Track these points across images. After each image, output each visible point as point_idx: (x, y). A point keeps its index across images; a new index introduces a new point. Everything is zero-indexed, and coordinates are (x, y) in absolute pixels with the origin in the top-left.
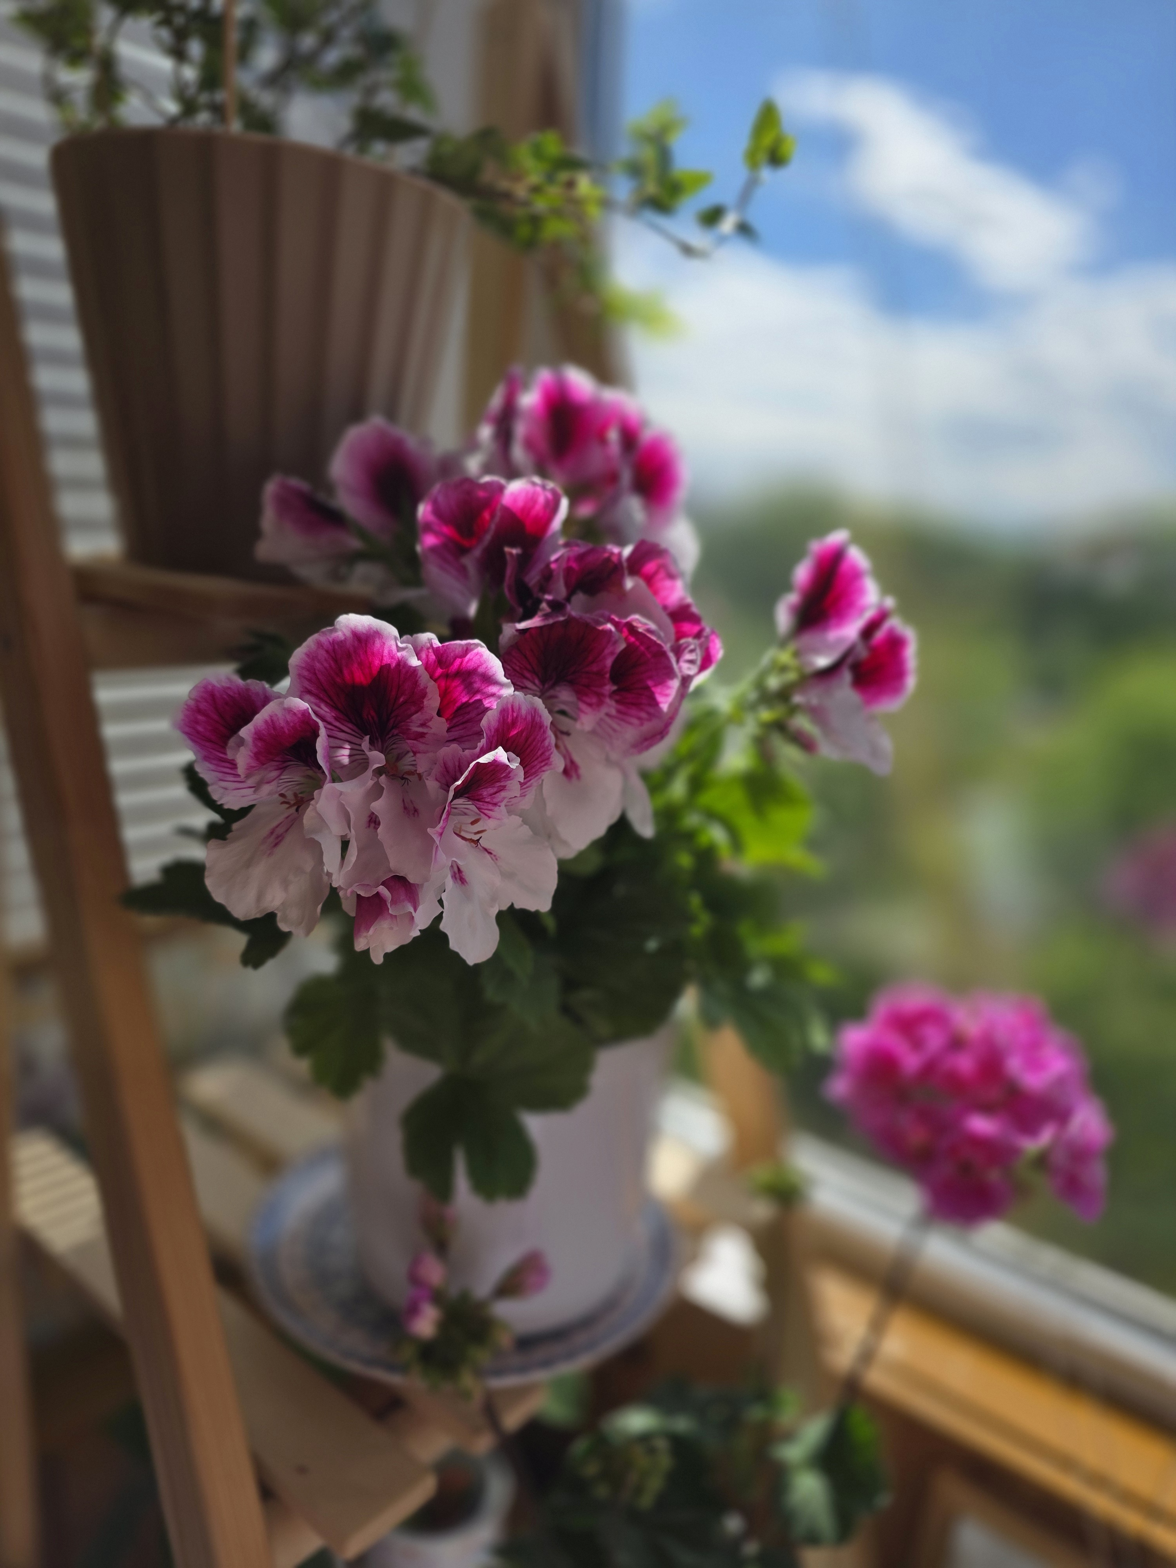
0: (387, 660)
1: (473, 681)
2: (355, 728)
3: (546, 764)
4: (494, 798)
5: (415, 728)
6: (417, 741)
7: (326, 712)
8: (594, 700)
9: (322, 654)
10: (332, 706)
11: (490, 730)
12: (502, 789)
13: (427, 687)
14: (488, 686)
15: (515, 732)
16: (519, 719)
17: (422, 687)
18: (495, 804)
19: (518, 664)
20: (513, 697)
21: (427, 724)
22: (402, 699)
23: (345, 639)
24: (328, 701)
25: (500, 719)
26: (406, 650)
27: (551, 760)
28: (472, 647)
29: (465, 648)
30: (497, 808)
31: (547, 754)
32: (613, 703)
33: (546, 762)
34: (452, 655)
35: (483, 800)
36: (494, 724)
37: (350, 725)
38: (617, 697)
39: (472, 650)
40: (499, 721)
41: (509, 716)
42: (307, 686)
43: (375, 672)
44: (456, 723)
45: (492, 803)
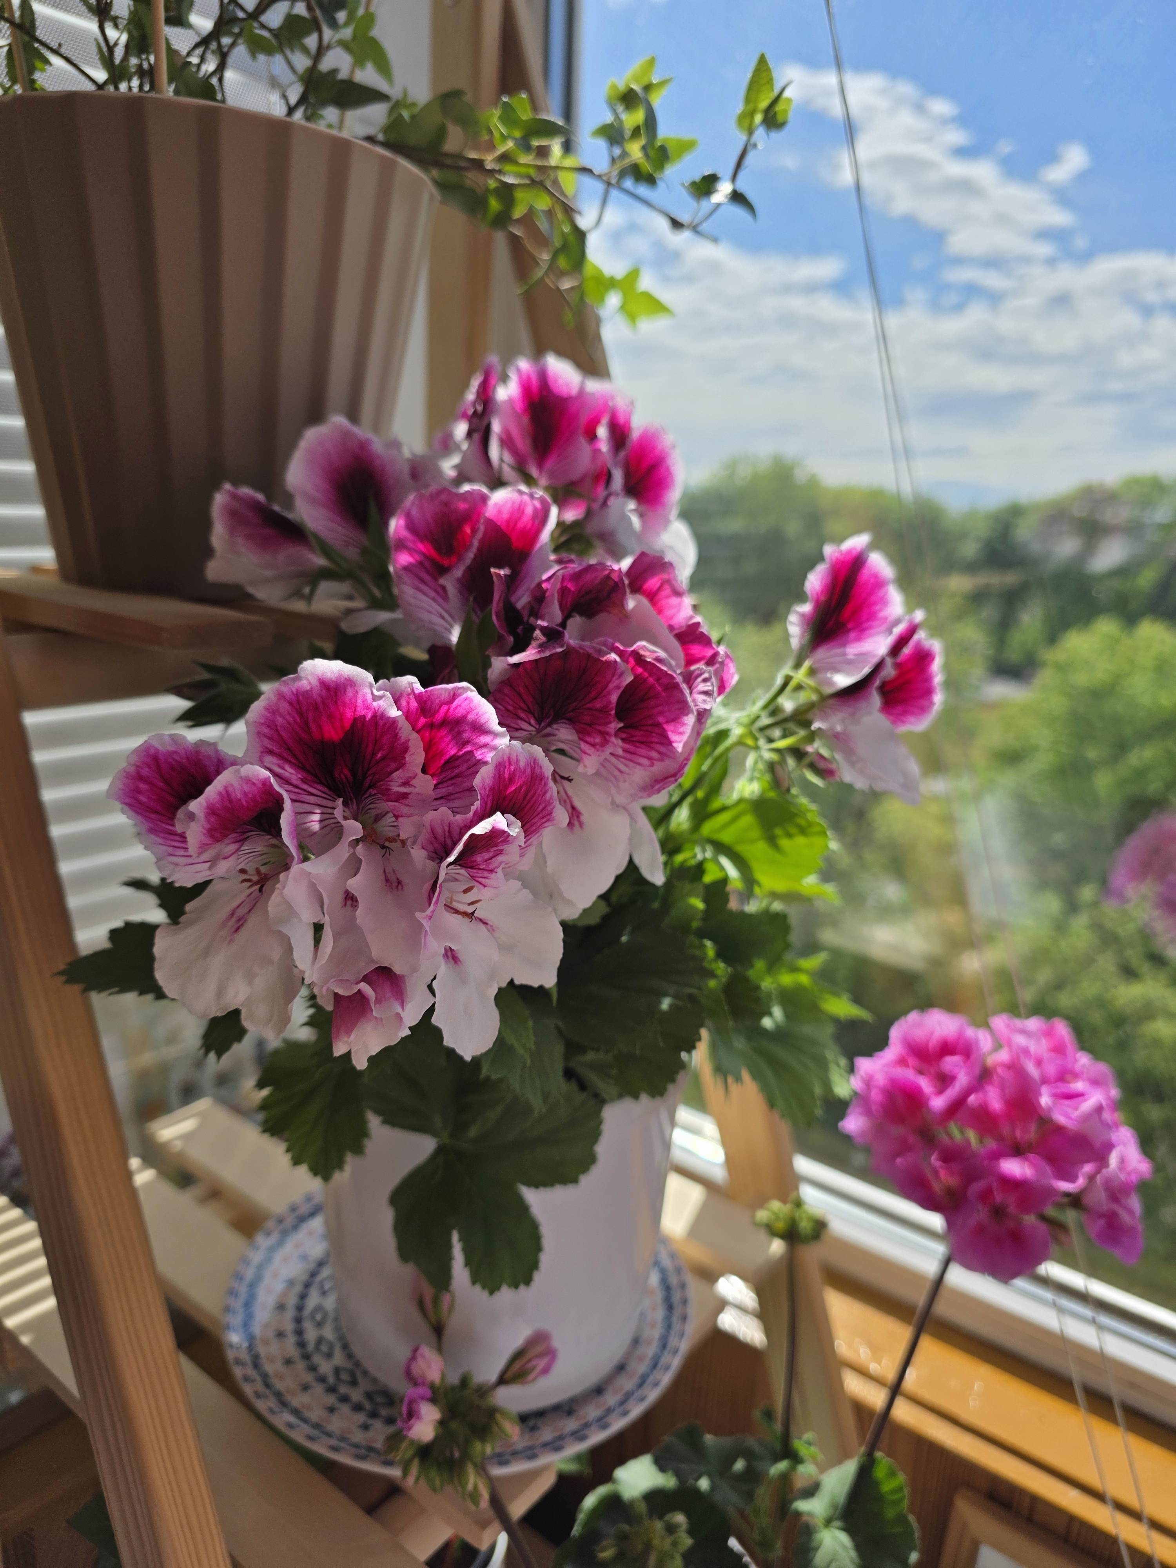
0: (361, 711)
1: (461, 730)
2: (325, 790)
3: (548, 820)
4: (490, 863)
5: (396, 788)
6: (399, 803)
7: (291, 773)
8: (598, 740)
9: (285, 707)
10: (299, 766)
11: (485, 789)
12: (499, 852)
13: (409, 740)
14: (480, 736)
15: (513, 789)
16: (517, 772)
17: (403, 741)
18: (492, 871)
19: (511, 702)
20: (509, 748)
21: (410, 783)
22: (379, 755)
23: (312, 688)
24: (294, 761)
25: (495, 775)
26: (383, 699)
27: (554, 814)
28: (460, 691)
29: (452, 693)
30: (493, 875)
31: (549, 808)
32: (620, 742)
33: (548, 817)
34: (437, 701)
35: (477, 867)
36: (489, 782)
37: (320, 787)
38: (624, 735)
39: (460, 695)
40: (494, 778)
41: (506, 770)
42: (268, 746)
43: (347, 725)
44: (445, 777)
45: (488, 869)
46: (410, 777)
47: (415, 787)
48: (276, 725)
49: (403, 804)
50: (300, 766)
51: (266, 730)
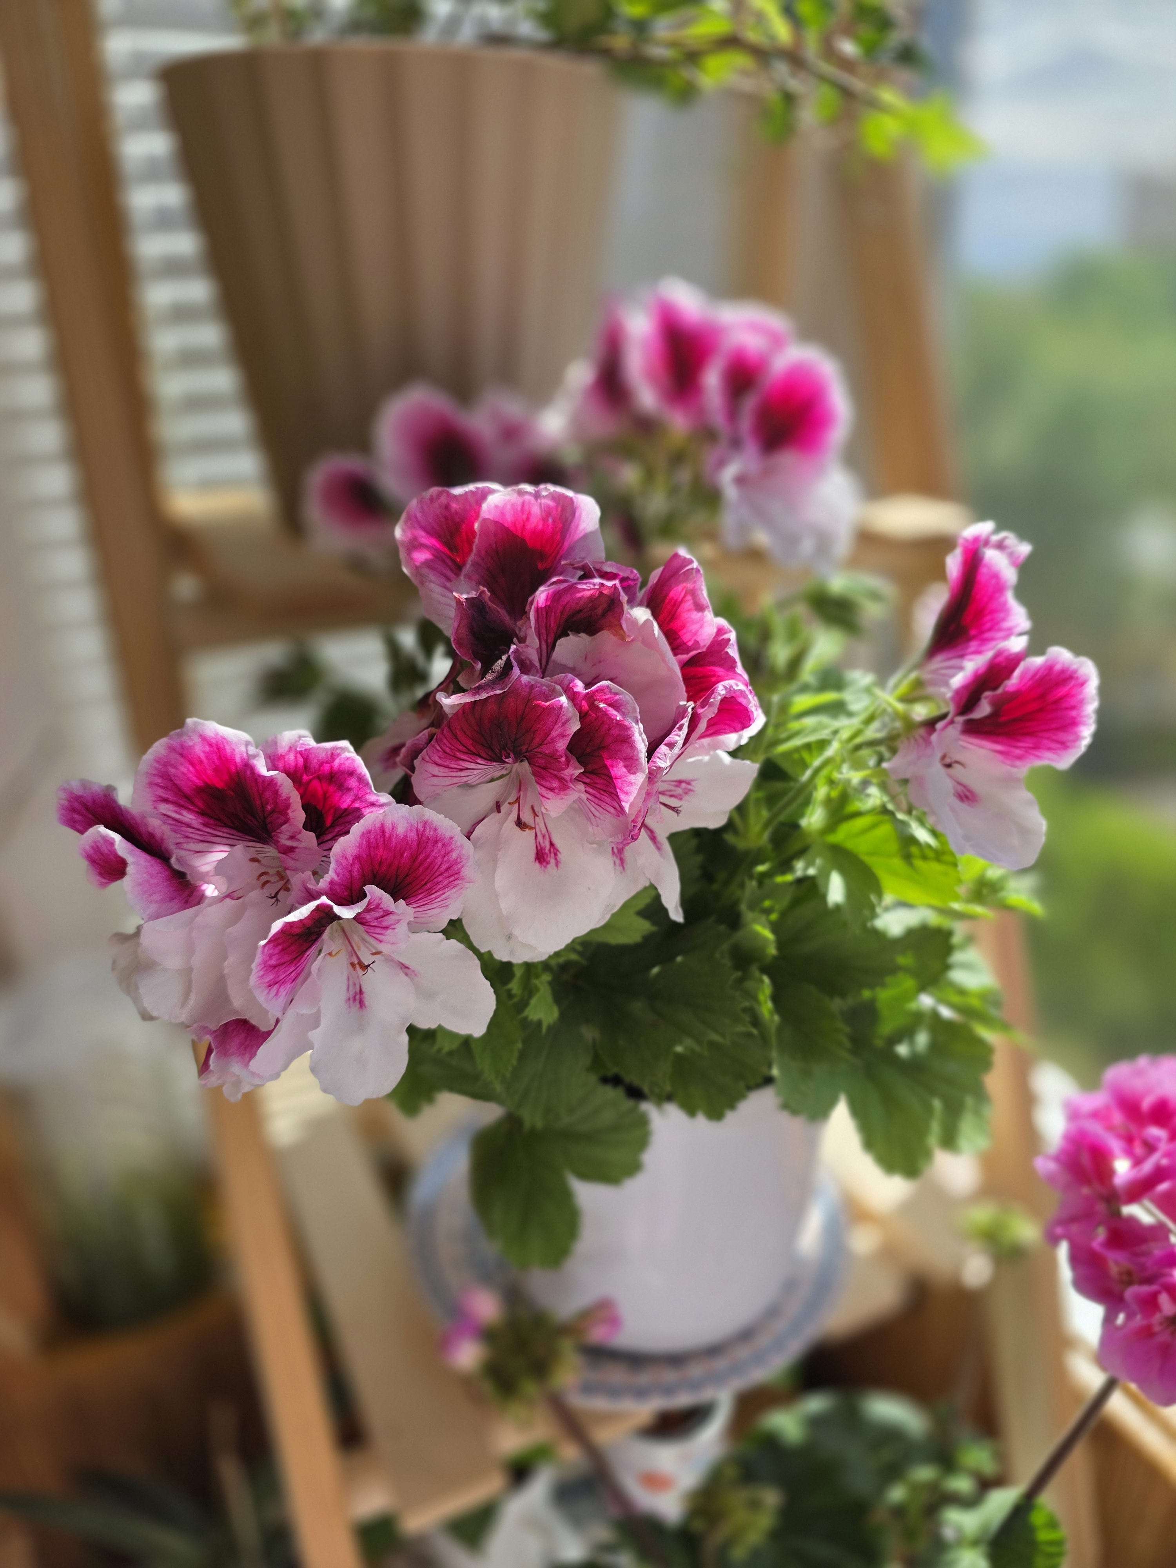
1: (349, 787)
2: (233, 832)
3: (457, 879)
5: (285, 841)
6: (287, 855)
7: (191, 819)
8: (555, 784)
9: (174, 758)
10: (196, 811)
11: (346, 858)
13: (290, 797)
14: (365, 795)
17: (284, 798)
21: (295, 838)
22: (269, 807)
26: (257, 758)
29: (329, 753)
33: (457, 876)
34: (315, 761)
42: (162, 794)
45: (381, 926)
46: (296, 832)
47: (302, 842)
48: (169, 775)
49: (290, 857)
50: (200, 813)
51: (159, 780)
